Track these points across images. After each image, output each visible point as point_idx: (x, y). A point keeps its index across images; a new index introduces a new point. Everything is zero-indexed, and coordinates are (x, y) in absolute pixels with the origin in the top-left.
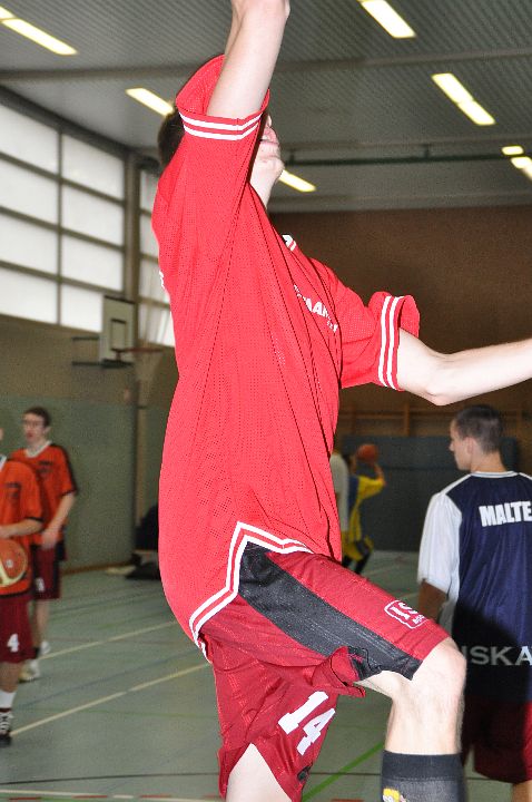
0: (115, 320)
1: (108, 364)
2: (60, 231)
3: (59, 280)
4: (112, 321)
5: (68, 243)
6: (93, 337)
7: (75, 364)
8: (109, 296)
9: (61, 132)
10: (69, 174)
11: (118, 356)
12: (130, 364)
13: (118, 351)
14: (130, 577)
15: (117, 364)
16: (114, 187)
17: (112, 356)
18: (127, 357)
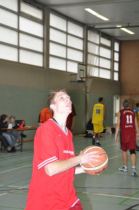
0: (81, 70)
1: (79, 81)
2: (67, 47)
3: (67, 60)
4: (80, 70)
5: (69, 50)
6: (75, 74)
7: (71, 81)
8: (79, 63)
9: (67, 21)
10: (69, 32)
11: (82, 79)
12: (85, 81)
13: (82, 78)
14: (85, 137)
15: (82, 81)
16: (81, 35)
17: (80, 79)
18: (84, 80)
